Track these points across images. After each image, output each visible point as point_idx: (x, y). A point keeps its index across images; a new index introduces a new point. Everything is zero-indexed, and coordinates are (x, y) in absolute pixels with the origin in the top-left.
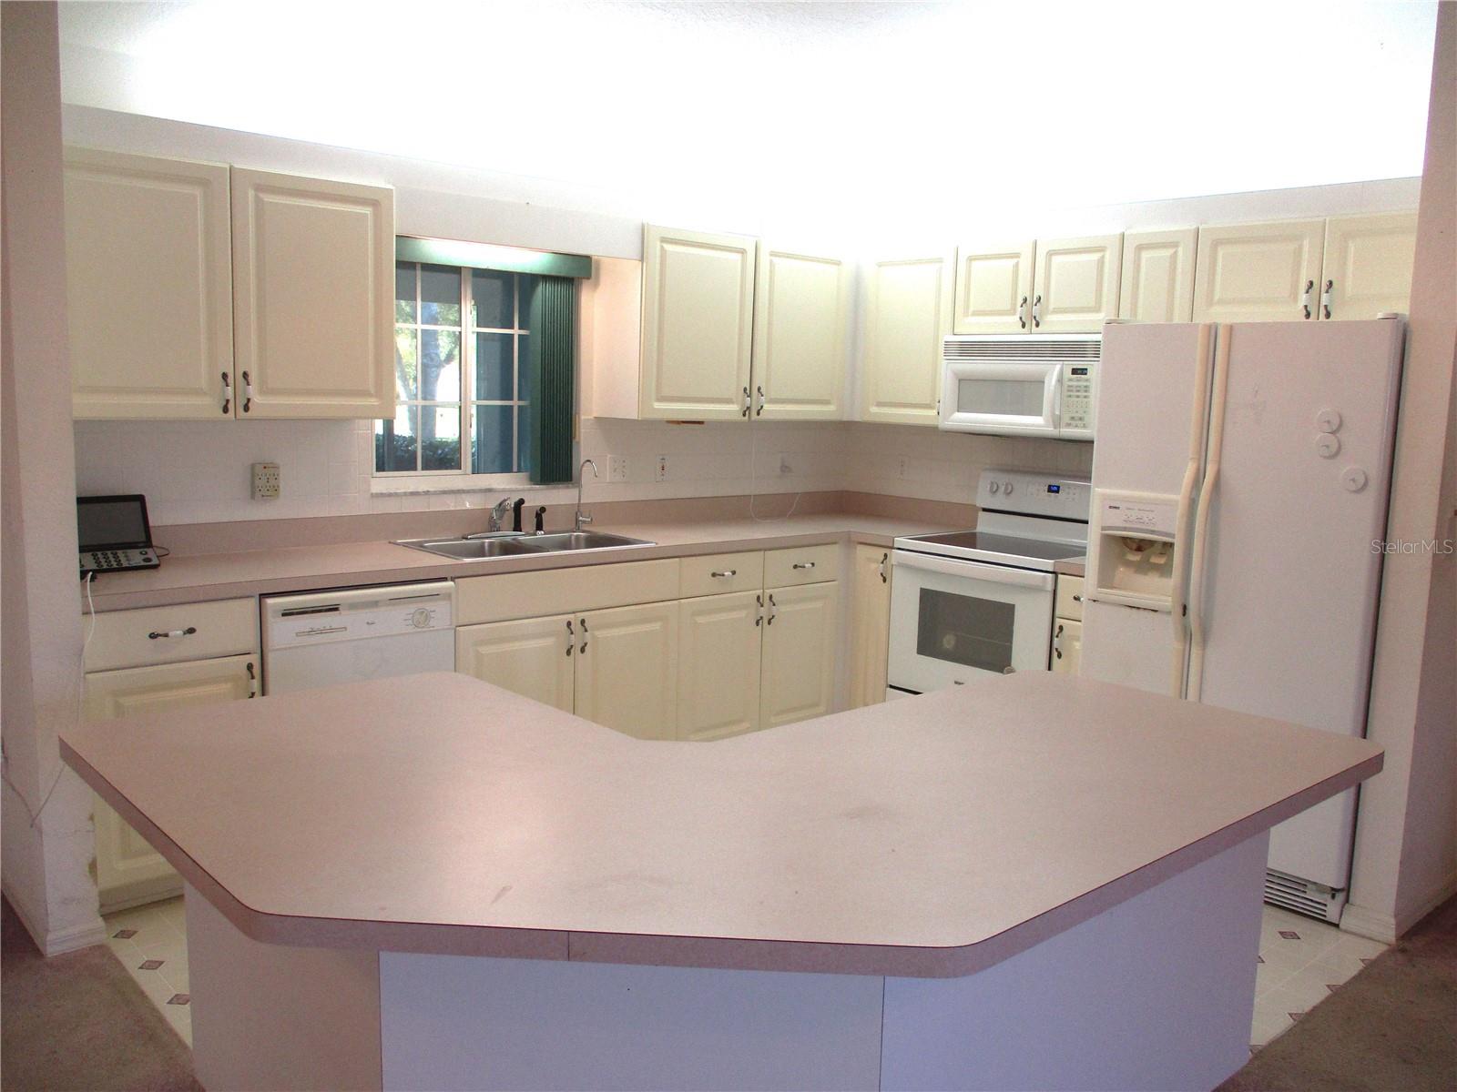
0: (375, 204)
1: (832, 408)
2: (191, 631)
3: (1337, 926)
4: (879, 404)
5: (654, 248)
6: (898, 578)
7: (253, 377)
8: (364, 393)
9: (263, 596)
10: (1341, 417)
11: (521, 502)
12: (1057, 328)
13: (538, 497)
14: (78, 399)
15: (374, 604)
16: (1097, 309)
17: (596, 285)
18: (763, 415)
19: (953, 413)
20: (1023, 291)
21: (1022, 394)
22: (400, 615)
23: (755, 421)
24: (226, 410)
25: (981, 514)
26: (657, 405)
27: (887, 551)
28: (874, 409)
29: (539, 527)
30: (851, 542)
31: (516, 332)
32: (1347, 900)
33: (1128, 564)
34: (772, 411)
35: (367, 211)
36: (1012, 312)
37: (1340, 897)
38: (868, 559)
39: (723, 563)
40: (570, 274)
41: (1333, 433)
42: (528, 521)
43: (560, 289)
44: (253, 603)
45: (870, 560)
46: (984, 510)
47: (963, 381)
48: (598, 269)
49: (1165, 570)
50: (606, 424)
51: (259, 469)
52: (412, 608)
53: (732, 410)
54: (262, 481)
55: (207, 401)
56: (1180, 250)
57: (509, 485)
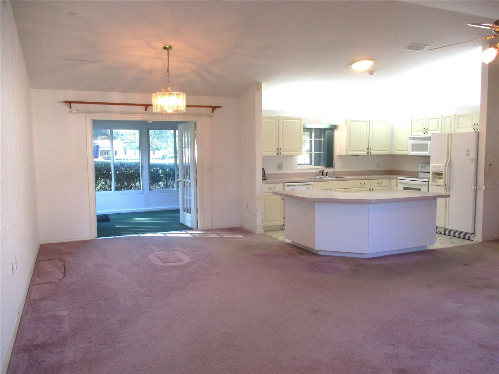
0: (299, 119)
1: (387, 152)
2: (275, 188)
3: (472, 240)
4: (397, 151)
5: (348, 122)
6: (399, 185)
7: (281, 149)
8: (298, 151)
9: (284, 183)
10: (469, 149)
11: (324, 171)
12: (429, 134)
13: (327, 170)
14: (263, 153)
15: (301, 185)
16: (438, 130)
17: (337, 129)
18: (371, 154)
19: (411, 152)
20: (424, 127)
21: (424, 147)
22: (305, 187)
23: (370, 155)
24: (277, 154)
25: (420, 173)
26: (349, 152)
27: (397, 180)
28: (396, 152)
29: (327, 175)
30: (390, 179)
31: (322, 139)
32: (474, 236)
33: (438, 178)
34: (373, 153)
35: (298, 121)
36: (422, 131)
37: (473, 235)
38: (393, 181)
39: (363, 182)
40: (333, 128)
41: (468, 152)
42: (325, 174)
43: (331, 131)
44: (282, 184)
45: (394, 182)
46: (421, 172)
47: (413, 145)
48: (338, 127)
49: (442, 178)
50: (340, 156)
51: (280, 164)
52: (307, 186)
53: (365, 153)
54: (280, 167)
55: (274, 153)
56: (452, 118)
57: (321, 168)
